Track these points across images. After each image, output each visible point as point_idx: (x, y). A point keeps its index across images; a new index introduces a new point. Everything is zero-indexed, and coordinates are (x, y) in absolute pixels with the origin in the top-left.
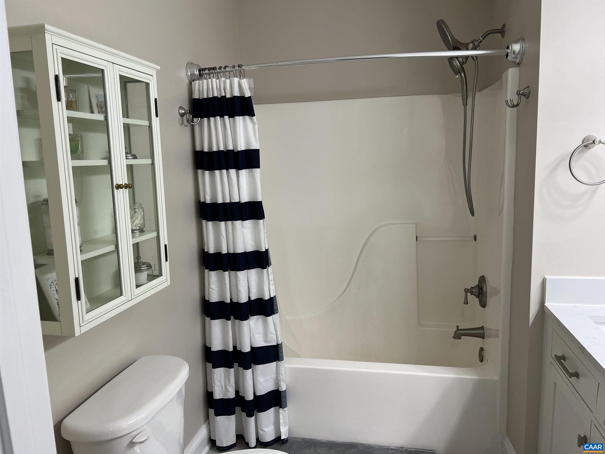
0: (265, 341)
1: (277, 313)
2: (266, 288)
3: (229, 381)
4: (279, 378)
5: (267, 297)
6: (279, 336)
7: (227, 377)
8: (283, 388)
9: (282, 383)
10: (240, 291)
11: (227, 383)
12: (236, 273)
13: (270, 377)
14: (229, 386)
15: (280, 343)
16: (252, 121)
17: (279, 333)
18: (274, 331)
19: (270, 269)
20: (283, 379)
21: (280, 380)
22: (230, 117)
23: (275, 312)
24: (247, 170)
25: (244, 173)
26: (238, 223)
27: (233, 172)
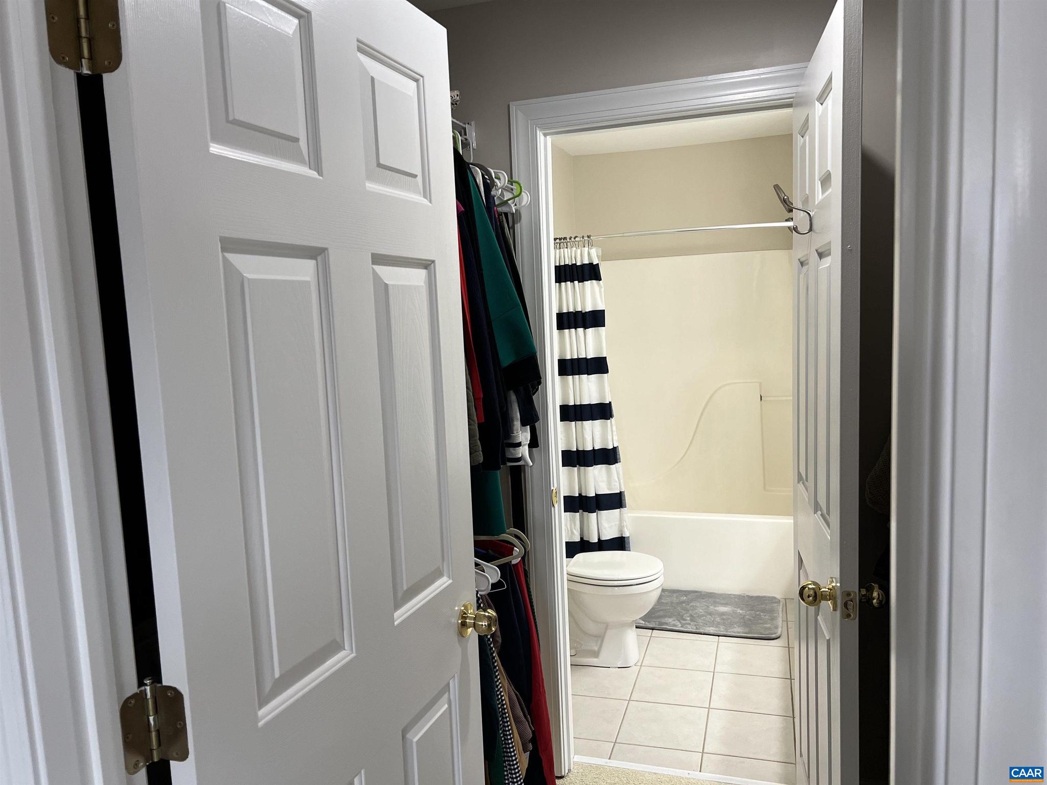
0: (609, 489)
1: (620, 462)
2: (610, 438)
3: (575, 525)
4: (622, 525)
5: (611, 447)
6: (622, 484)
7: (573, 521)
8: (626, 534)
9: (625, 529)
10: (585, 439)
11: (573, 526)
12: (582, 423)
13: (614, 524)
14: (575, 529)
15: (623, 491)
16: (599, 285)
17: (622, 481)
18: (617, 479)
19: (613, 420)
20: (626, 526)
21: (624, 526)
22: (579, 282)
23: (618, 461)
24: (594, 328)
25: (590, 331)
26: (584, 377)
27: (580, 330)
